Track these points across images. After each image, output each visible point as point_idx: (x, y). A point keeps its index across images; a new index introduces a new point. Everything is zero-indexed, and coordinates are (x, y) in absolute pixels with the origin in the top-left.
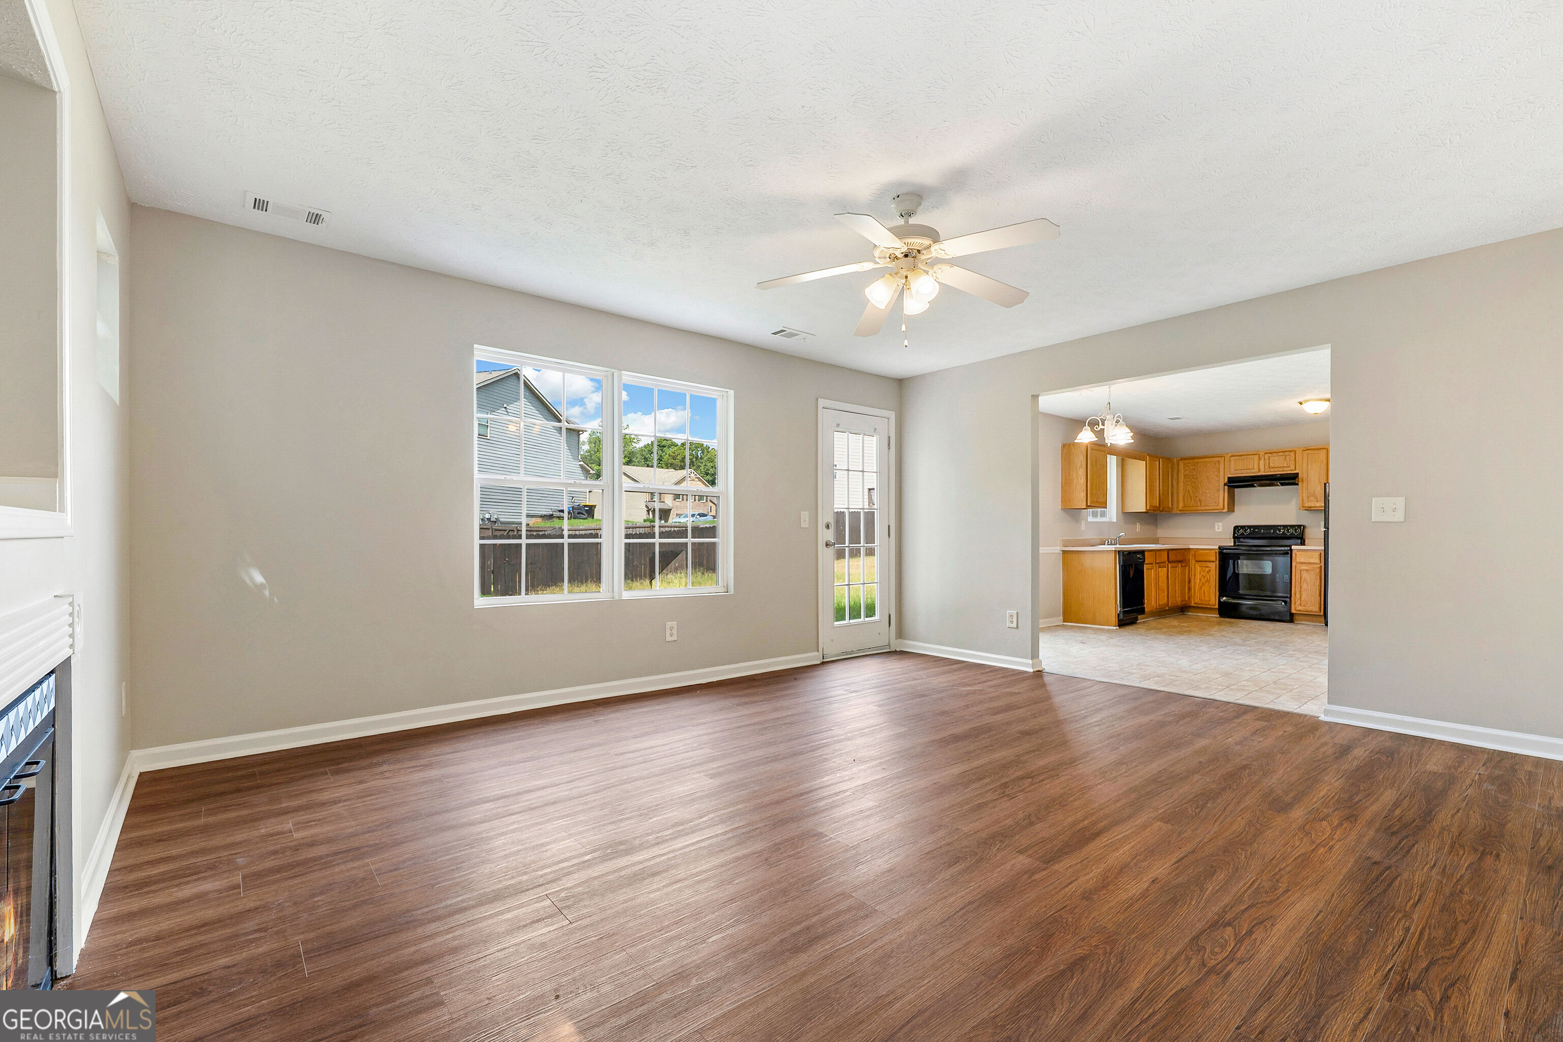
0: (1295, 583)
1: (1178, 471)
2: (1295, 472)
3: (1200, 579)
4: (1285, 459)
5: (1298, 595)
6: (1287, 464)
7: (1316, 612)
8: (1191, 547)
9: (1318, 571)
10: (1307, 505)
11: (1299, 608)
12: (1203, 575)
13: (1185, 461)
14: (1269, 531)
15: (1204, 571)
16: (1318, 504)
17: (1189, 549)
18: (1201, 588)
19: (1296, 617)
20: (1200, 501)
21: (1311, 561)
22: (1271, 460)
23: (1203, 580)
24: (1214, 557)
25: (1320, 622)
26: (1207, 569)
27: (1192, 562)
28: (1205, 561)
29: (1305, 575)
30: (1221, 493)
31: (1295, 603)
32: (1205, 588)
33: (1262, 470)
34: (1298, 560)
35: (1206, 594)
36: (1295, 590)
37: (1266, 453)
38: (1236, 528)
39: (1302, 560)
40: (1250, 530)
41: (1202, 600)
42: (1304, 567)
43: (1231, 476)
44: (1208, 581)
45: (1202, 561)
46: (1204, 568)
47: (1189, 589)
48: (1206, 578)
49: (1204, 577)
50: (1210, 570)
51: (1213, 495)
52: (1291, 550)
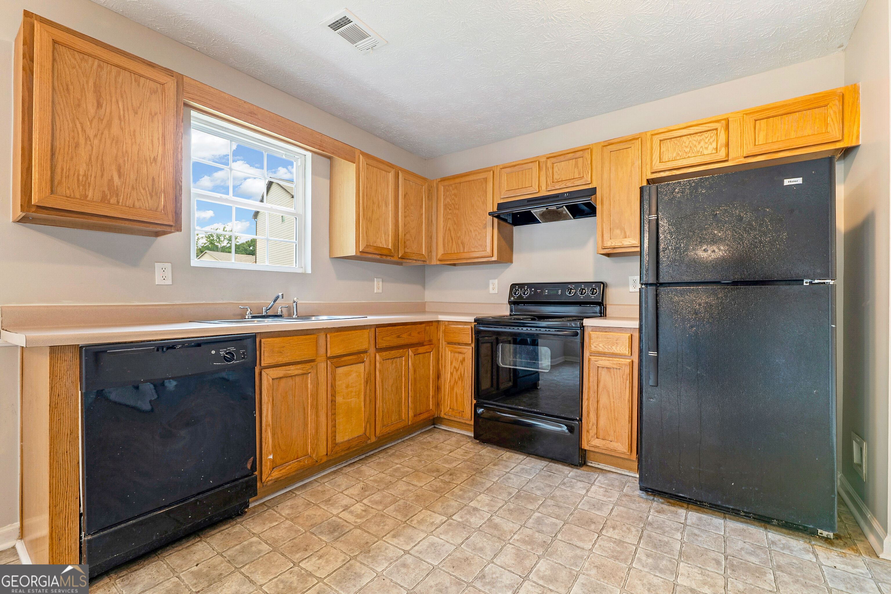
0: (589, 392)
1: (437, 198)
2: (590, 186)
3: (452, 374)
4: (576, 165)
5: (592, 416)
6: (579, 174)
7: (624, 453)
8: (441, 318)
9: (627, 370)
10: (608, 244)
11: (596, 442)
12: (455, 367)
13: (446, 183)
14: (554, 292)
15: (457, 359)
16: (627, 242)
17: (438, 322)
18: (452, 388)
19: (590, 456)
20: (463, 243)
21: (616, 349)
22: (556, 169)
23: (456, 376)
24: (468, 338)
25: (630, 469)
26: (461, 357)
27: (443, 343)
28: (459, 344)
29: (604, 375)
30: (489, 229)
31: (588, 431)
32: (458, 390)
33: (544, 188)
34: (593, 348)
35: (459, 399)
36: (588, 405)
37: (548, 158)
38: (513, 286)
39: (600, 349)
40: (531, 291)
41: (453, 409)
42: (603, 362)
43: (502, 201)
44: (461, 378)
45: (455, 344)
46: (457, 355)
47: (438, 389)
48: (459, 373)
49: (457, 371)
50: (464, 359)
51: (479, 233)
52: (582, 327)
